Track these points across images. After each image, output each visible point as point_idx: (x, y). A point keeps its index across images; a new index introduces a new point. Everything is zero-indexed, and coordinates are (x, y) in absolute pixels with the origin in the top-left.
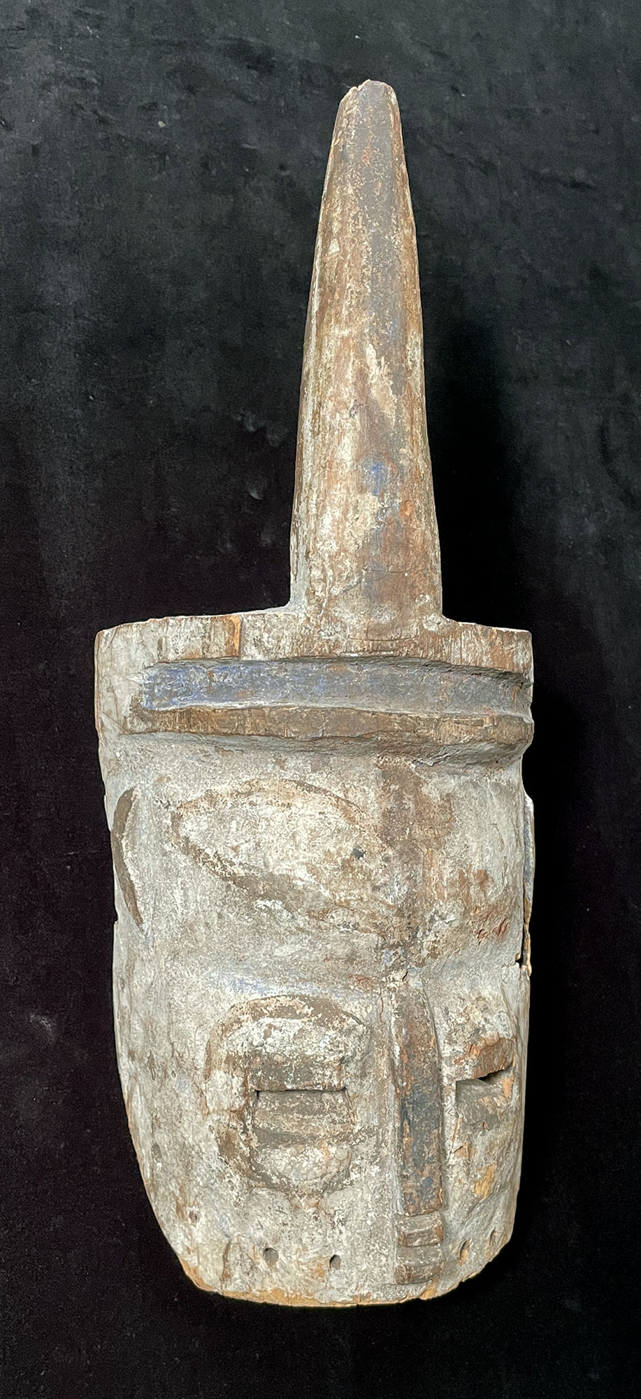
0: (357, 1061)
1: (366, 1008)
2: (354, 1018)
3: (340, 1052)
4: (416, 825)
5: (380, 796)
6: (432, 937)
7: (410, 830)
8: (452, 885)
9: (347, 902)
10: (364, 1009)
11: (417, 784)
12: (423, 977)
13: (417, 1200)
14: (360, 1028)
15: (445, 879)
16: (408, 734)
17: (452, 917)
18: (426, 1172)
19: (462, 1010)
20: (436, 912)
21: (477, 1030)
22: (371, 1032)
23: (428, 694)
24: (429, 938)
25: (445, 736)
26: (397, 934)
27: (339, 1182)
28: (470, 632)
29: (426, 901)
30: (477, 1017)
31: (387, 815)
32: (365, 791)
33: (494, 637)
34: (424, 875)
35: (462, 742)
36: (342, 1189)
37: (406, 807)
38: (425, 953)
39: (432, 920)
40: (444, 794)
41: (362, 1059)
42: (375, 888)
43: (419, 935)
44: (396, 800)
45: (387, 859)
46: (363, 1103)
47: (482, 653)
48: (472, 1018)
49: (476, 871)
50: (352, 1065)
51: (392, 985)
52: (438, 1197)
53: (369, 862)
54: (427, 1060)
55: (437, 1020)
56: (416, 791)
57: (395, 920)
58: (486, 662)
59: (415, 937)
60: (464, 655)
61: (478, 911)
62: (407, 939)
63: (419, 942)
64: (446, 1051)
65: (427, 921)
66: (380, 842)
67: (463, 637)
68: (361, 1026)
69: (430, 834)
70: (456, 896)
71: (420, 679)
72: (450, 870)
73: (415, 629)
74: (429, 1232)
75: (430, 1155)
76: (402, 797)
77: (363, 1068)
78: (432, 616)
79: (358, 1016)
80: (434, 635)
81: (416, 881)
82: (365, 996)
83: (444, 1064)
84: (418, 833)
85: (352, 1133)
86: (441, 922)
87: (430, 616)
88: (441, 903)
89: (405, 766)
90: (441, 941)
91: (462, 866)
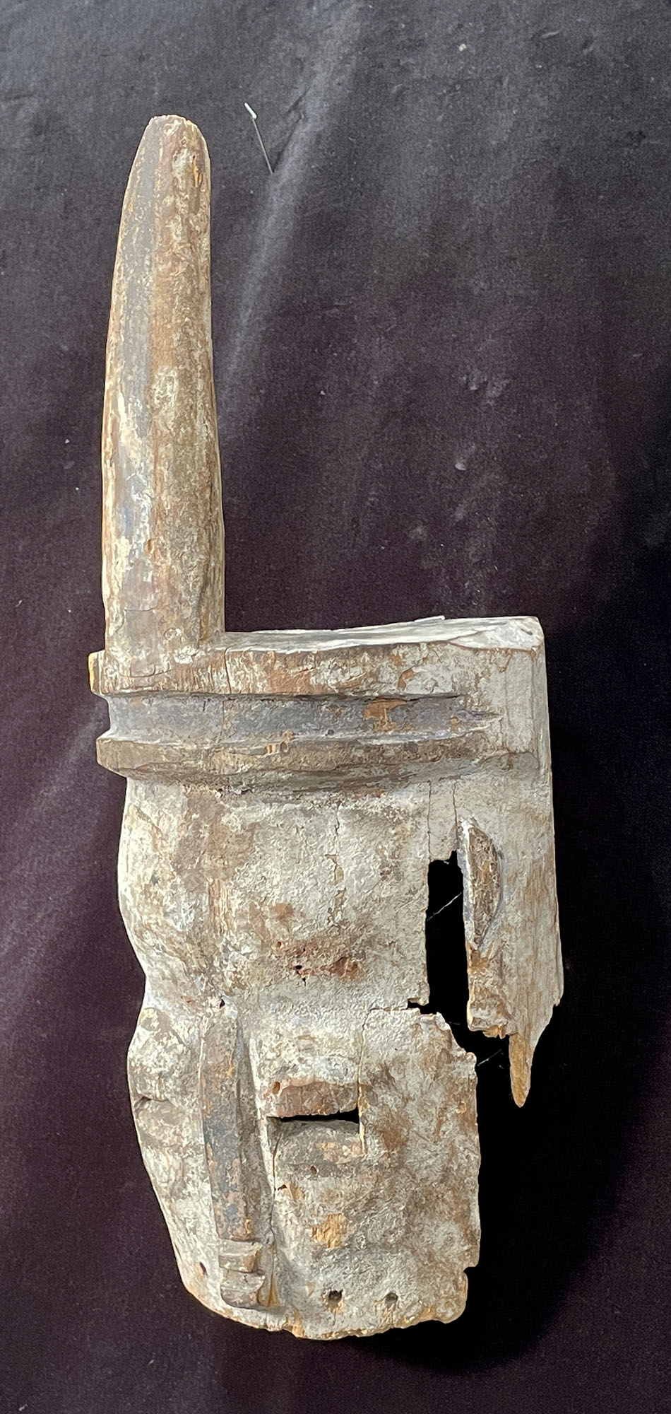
0: (176, 1078)
1: (189, 1029)
2: (178, 1037)
3: (160, 1066)
4: (206, 854)
5: (182, 825)
6: (230, 967)
7: (200, 860)
8: (242, 916)
9: (149, 924)
10: (187, 1030)
11: (217, 814)
12: (238, 1005)
13: (225, 1224)
14: (180, 1047)
15: (234, 910)
16: (175, 766)
17: (247, 950)
18: (230, 1199)
19: (275, 1045)
20: (228, 943)
21: (285, 1069)
22: (191, 1053)
23: (210, 725)
24: (228, 968)
25: (220, 767)
26: (195, 960)
27: (180, 1190)
28: (237, 660)
29: (216, 931)
30: (291, 1056)
31: (183, 843)
32: (170, 819)
33: (270, 661)
34: (211, 904)
35: (239, 771)
36: (183, 1198)
37: (202, 836)
38: (229, 983)
39: (226, 950)
40: (248, 824)
41: (180, 1077)
42: (166, 914)
43: (216, 964)
44: (194, 828)
45: (174, 887)
46: (187, 1120)
47: (255, 679)
48: (283, 1055)
49: (274, 904)
50: (171, 1081)
51: (209, 1010)
52: (244, 1227)
53: (162, 889)
54: (224, 1088)
55: (251, 1052)
56: (215, 821)
57: (188, 946)
58: (261, 688)
59: (211, 965)
60: (233, 684)
61: (282, 946)
62: (205, 966)
63: (218, 971)
64: (258, 1083)
65: (221, 950)
66: (172, 870)
67: (228, 666)
68: (182, 1045)
69: (219, 864)
70: (247, 928)
71: (201, 709)
72: (240, 901)
73: (166, 663)
74: (238, 1260)
75: (233, 1183)
76: (200, 827)
77: (183, 1087)
78: (185, 648)
79: (181, 1036)
80: (188, 668)
81: (201, 910)
82: (190, 1018)
83: (257, 1097)
84: (207, 862)
85: (182, 1146)
86: (236, 953)
87: (182, 649)
88: (232, 934)
89: (211, 794)
90: (243, 972)
91: (254, 898)
